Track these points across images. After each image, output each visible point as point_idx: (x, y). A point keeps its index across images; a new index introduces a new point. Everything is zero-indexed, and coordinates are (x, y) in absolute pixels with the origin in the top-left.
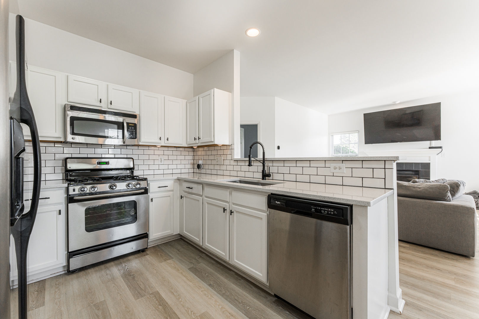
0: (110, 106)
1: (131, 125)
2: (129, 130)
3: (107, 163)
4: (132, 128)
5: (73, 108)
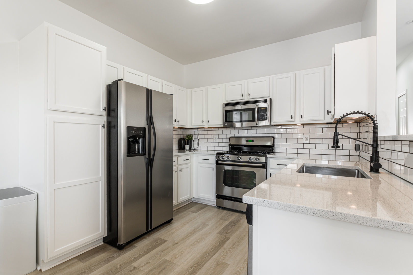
0: (249, 97)
1: (263, 109)
2: (261, 113)
3: (253, 141)
4: (263, 112)
5: (226, 105)
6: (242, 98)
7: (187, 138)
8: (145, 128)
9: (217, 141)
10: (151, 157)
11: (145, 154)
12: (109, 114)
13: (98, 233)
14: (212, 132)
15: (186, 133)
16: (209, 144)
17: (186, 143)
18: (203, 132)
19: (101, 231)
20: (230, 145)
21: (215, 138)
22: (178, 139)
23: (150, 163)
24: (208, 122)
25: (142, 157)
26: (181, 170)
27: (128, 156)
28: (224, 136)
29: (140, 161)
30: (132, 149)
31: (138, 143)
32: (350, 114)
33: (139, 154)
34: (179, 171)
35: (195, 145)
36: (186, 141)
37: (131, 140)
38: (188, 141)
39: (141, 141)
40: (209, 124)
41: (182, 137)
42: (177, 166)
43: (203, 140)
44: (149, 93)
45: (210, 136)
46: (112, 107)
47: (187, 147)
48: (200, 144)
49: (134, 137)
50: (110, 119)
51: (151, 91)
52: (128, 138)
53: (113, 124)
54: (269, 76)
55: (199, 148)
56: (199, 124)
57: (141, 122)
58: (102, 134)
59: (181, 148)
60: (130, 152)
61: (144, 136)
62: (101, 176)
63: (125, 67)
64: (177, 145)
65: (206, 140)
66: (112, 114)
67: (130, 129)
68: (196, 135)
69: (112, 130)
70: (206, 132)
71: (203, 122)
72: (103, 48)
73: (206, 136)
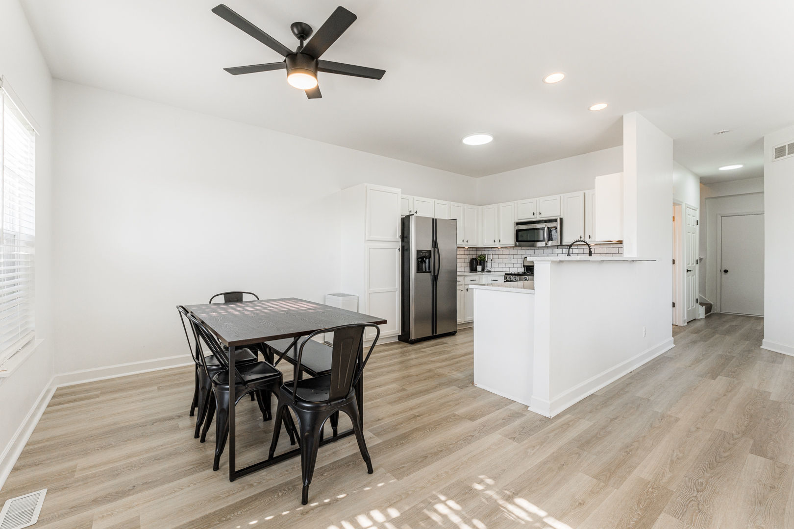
0: (540, 216)
1: (552, 228)
2: (551, 233)
5: (518, 224)
6: (533, 217)
7: (479, 259)
8: (430, 251)
9: (513, 261)
10: (436, 274)
11: (431, 272)
12: (403, 241)
13: (395, 330)
14: (506, 252)
15: (479, 253)
16: (503, 265)
17: (479, 263)
18: (497, 252)
19: (397, 330)
20: (524, 266)
21: (510, 258)
22: (469, 260)
23: (435, 279)
24: (500, 241)
25: (428, 274)
26: (467, 290)
27: (417, 273)
28: (520, 257)
29: (428, 277)
30: (420, 268)
31: (426, 263)
32: (576, 242)
33: (426, 272)
34: (466, 291)
35: (488, 265)
36: (479, 262)
37: (420, 260)
38: (480, 262)
39: (427, 261)
40: (501, 243)
41: (474, 257)
42: (463, 285)
43: (497, 261)
44: (434, 221)
45: (504, 257)
46: (405, 235)
47: (479, 268)
48: (494, 265)
49: (422, 258)
50: (405, 244)
51: (436, 220)
52: (418, 259)
53: (406, 248)
54: (560, 195)
55: (493, 269)
56: (491, 244)
57: (428, 246)
58: (398, 255)
59: (473, 269)
60: (419, 270)
61: (430, 257)
62: (397, 287)
63: (414, 197)
64: (468, 266)
65: (500, 261)
66: (405, 240)
67: (419, 252)
68: (490, 255)
69: (406, 253)
70: (500, 252)
71: (494, 241)
72: (399, 190)
73: (501, 257)
